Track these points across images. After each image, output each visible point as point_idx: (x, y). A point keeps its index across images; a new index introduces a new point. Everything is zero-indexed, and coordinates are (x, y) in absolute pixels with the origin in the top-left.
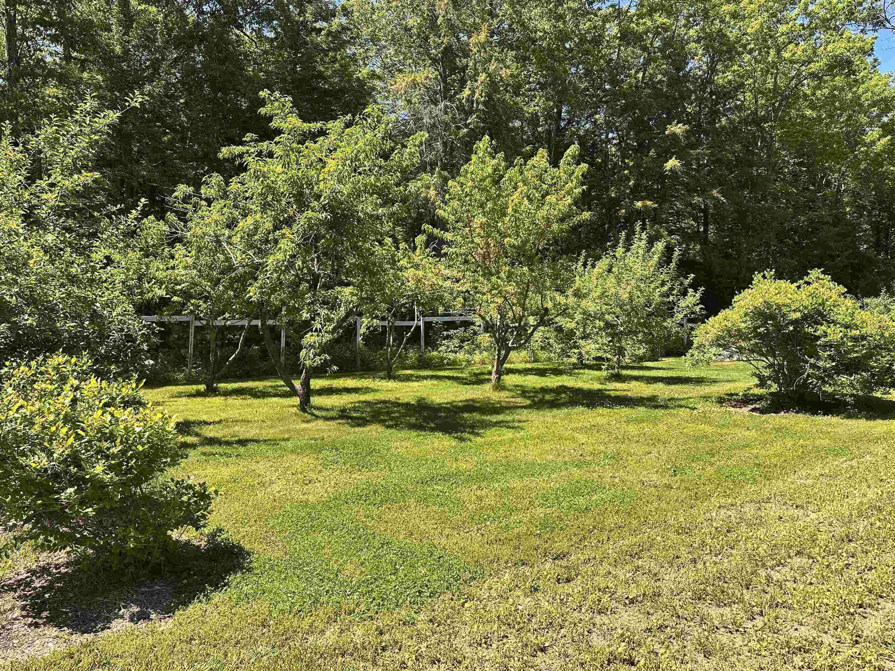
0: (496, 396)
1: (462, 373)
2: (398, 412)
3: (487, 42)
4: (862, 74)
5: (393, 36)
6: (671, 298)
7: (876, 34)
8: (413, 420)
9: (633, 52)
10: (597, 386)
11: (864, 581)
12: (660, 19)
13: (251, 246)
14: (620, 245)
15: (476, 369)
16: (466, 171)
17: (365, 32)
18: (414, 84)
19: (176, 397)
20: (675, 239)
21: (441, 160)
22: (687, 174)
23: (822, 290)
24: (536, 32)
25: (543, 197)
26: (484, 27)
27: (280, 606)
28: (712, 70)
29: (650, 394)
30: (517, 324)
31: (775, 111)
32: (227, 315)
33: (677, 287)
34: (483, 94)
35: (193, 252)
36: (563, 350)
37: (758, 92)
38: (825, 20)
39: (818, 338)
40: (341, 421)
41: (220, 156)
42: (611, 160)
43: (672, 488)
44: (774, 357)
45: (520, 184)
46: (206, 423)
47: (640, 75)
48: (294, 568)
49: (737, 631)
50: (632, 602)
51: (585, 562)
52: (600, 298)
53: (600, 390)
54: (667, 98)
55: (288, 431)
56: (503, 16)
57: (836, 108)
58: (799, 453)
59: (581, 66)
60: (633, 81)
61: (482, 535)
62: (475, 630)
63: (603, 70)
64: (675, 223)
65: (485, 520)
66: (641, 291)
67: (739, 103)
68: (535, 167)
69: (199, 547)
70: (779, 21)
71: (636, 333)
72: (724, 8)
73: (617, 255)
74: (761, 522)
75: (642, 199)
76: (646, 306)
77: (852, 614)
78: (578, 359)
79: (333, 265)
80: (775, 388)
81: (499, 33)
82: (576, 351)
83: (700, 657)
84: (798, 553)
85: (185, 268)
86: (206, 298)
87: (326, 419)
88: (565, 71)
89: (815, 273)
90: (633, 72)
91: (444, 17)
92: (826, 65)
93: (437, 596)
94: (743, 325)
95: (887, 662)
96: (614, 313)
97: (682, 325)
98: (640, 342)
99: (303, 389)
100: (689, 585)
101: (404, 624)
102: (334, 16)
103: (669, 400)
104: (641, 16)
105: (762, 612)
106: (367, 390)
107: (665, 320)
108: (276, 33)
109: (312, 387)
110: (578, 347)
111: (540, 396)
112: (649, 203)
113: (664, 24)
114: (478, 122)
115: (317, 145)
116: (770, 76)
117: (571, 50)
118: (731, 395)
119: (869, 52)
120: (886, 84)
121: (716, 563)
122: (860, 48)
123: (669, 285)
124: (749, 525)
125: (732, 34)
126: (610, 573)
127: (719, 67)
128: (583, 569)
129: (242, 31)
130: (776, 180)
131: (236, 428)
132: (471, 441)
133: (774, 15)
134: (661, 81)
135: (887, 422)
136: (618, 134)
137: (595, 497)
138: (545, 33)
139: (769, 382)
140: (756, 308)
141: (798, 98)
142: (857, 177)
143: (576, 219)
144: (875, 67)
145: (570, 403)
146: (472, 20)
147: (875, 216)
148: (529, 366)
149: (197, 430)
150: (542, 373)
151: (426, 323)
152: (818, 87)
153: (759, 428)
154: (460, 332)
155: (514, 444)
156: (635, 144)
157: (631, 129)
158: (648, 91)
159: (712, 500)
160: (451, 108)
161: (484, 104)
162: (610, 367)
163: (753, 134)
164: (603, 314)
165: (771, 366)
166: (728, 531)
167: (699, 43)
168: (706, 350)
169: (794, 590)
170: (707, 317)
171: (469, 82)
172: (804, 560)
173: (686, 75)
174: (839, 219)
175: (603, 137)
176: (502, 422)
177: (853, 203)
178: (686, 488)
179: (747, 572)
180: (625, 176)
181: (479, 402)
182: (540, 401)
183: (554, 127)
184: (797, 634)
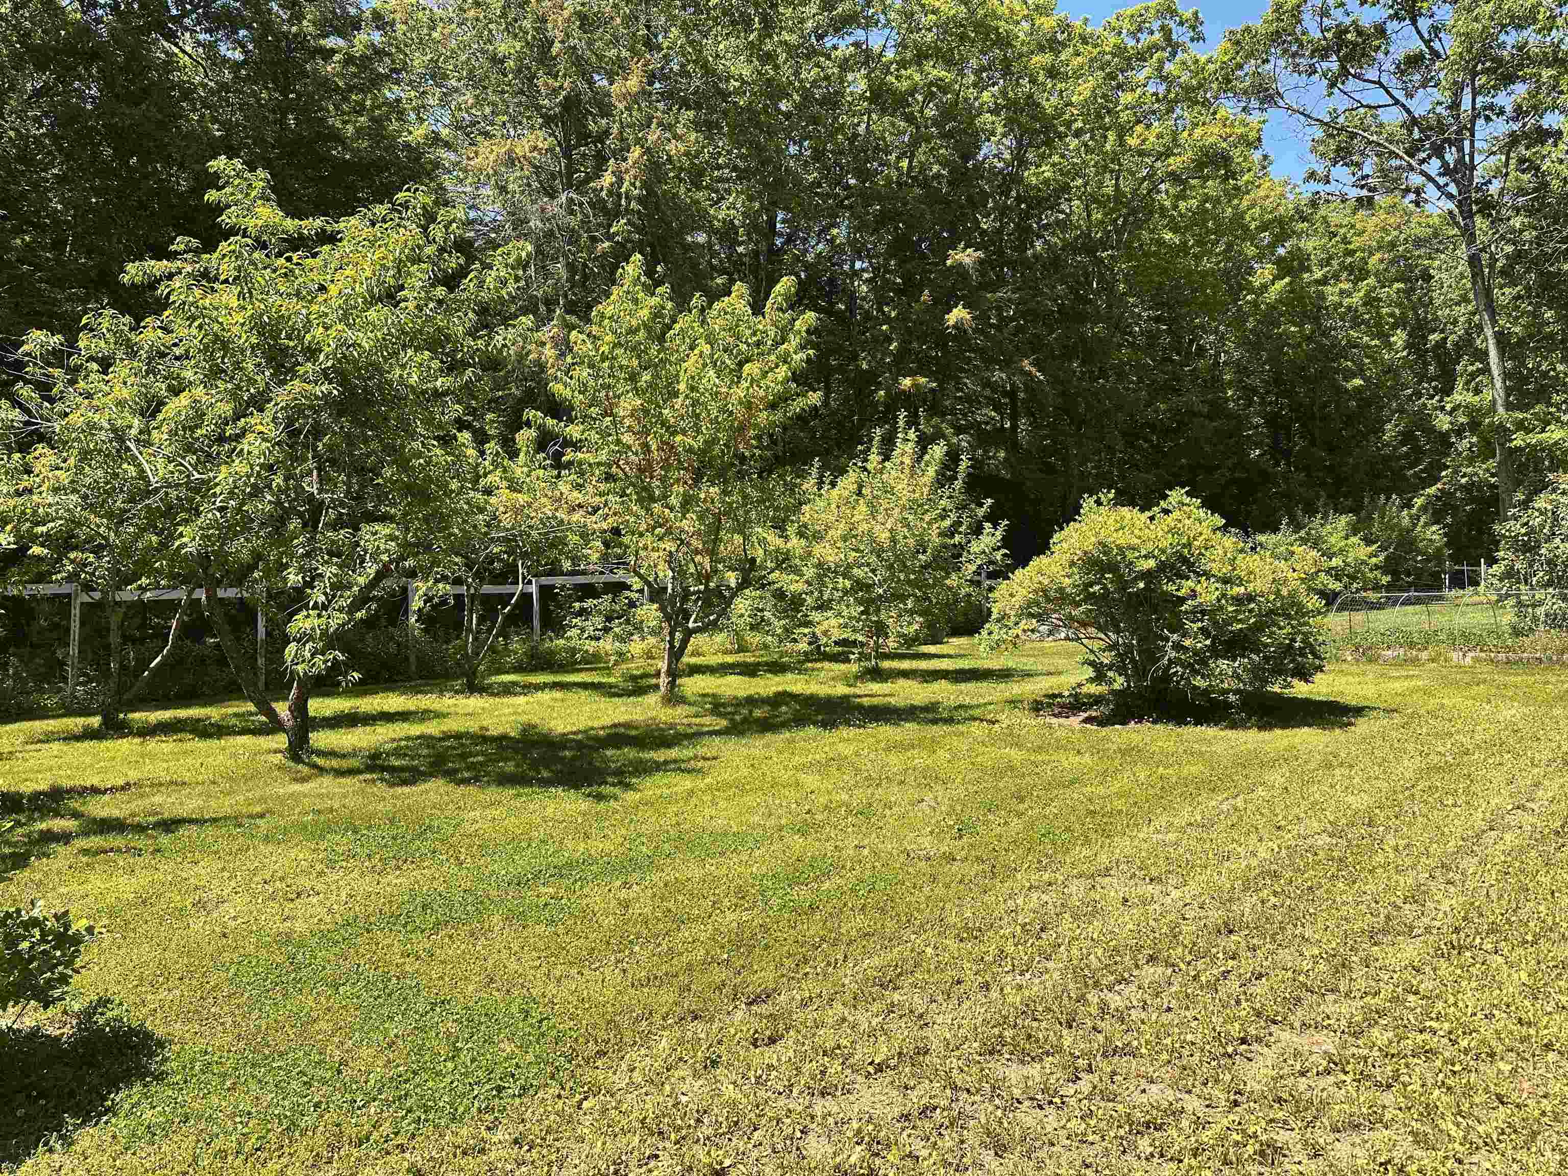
0: (667, 715)
1: (609, 675)
2: (482, 753)
3: (643, 92)
4: (1245, 178)
5: (471, 72)
6: (957, 538)
7: (1266, 116)
8: (510, 767)
9: (893, 124)
10: (841, 690)
11: (1250, 998)
12: (936, 71)
13: (189, 449)
14: (874, 450)
15: (635, 667)
16: (603, 316)
17: (419, 61)
18: (511, 161)
19: (40, 741)
20: (964, 440)
21: (566, 296)
22: (982, 332)
23: (1187, 522)
24: (727, 81)
25: (741, 365)
26: (637, 68)
27: (217, 1144)
28: (1020, 161)
29: (927, 701)
30: (702, 587)
31: (1119, 232)
32: (144, 581)
33: (966, 521)
34: (638, 184)
35: (72, 461)
36: (786, 630)
37: (1092, 200)
38: (1188, 89)
39: (1182, 600)
40: (368, 776)
41: (125, 279)
42: (861, 307)
43: (954, 860)
44: (1118, 631)
45: (701, 341)
46: (95, 791)
47: (905, 164)
48: (253, 1066)
49: (1051, 1103)
50: (879, 1069)
51: (804, 1004)
52: (845, 539)
53: (846, 697)
54: (948, 203)
55: (262, 800)
56: (669, 48)
57: (1209, 232)
58: (1157, 790)
59: (806, 144)
60: (894, 174)
61: (624, 971)
62: (598, 1150)
63: (843, 152)
64: (965, 415)
65: (631, 942)
66: (910, 529)
67: (1062, 216)
68: (726, 313)
69: (57, 1039)
70: (1119, 87)
71: (903, 598)
72: (1036, 59)
73: (869, 466)
74: (1094, 911)
75: (912, 373)
76: (918, 552)
77: (1230, 1056)
78: (810, 644)
79: (348, 484)
80: (1119, 682)
81: (664, 78)
82: (806, 631)
83: (988, 1157)
84: (1152, 959)
85: (56, 490)
86: (101, 547)
87: (340, 773)
88: (779, 151)
89: (1176, 495)
90: (893, 157)
91: (562, 42)
92: (1193, 161)
93: (532, 1092)
94: (1068, 581)
95: (1282, 1132)
96: (868, 565)
97: (978, 584)
98: (911, 612)
99: (295, 718)
100: (976, 1028)
101: (465, 1153)
102: (359, 29)
103: (956, 708)
104: (903, 64)
105: (1090, 1065)
106: (424, 715)
107: (948, 575)
108: (246, 52)
109: (311, 713)
110: (807, 624)
111: (745, 711)
112: (922, 380)
113: (941, 80)
114: (630, 232)
115: (319, 261)
116: (1108, 175)
117: (788, 115)
118: (1054, 696)
119: (1254, 144)
120: (1282, 196)
121: (1020, 987)
122: (1242, 136)
123: (953, 516)
124: (1075, 917)
125: (1049, 104)
126: (844, 1020)
127: (1030, 156)
128: (799, 1016)
129: (176, 45)
130: (1122, 345)
131: (158, 799)
132: (615, 797)
133: (1112, 76)
134: (938, 176)
135: (1288, 732)
136: (870, 263)
137: (827, 885)
138: (744, 82)
139: (1110, 674)
140: (1086, 553)
141: (1151, 213)
142: (1243, 342)
143: (797, 406)
144: (1264, 168)
145: (794, 721)
146: (614, 52)
147: (1271, 403)
148: (730, 659)
149: (74, 804)
150: (749, 670)
151: (542, 588)
152: (1182, 196)
153: (1098, 751)
154: (605, 602)
155: (694, 800)
156: (899, 280)
157: (892, 256)
158: (918, 191)
159: (1019, 876)
160: (581, 204)
161: (640, 200)
162: (863, 657)
163: (1085, 268)
164: (849, 567)
165: (1113, 647)
166: (1042, 930)
167: (998, 115)
168: (1011, 624)
169: (1143, 1022)
170: (1012, 568)
171: (612, 161)
172: (1160, 970)
173: (978, 167)
174: (1217, 409)
175: (846, 267)
176: (675, 761)
177: (1237, 384)
178: (977, 858)
179: (1070, 998)
180: (884, 333)
181: (636, 728)
182: (745, 720)
183: (763, 247)
184: (1144, 1099)
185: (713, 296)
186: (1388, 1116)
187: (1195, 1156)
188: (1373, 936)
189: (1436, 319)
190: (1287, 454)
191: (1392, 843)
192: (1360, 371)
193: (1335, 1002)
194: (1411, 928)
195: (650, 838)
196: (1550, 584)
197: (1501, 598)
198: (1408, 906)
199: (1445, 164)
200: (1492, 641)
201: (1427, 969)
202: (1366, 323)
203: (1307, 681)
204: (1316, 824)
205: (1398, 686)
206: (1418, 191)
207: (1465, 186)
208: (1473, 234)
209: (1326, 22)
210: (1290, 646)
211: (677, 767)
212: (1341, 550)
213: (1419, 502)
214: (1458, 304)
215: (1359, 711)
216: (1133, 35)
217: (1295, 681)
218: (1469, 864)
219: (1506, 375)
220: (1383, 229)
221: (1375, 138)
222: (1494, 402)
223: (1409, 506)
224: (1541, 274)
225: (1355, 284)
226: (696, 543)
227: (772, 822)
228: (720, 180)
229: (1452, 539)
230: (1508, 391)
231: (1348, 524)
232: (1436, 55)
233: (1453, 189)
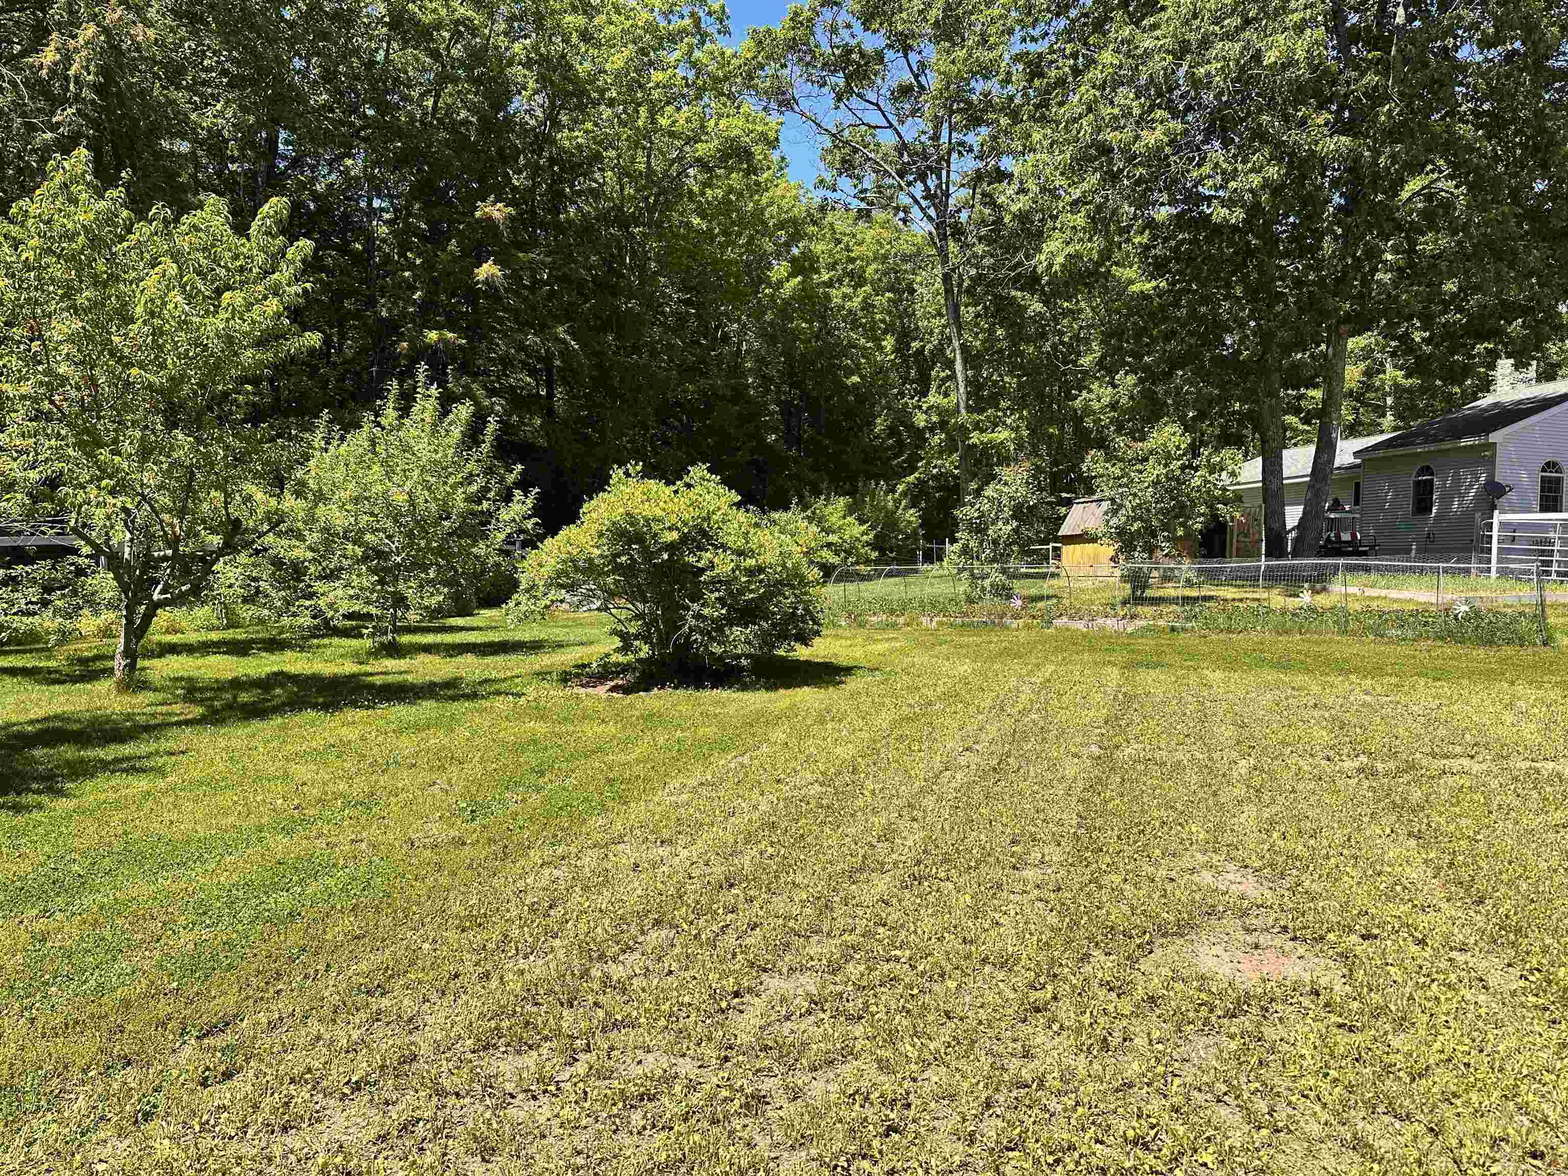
0: (123, 704)
1: (49, 658)
4: (765, 175)
6: (485, 505)
7: (783, 118)
9: (416, 58)
10: (349, 668)
11: (745, 950)
12: (463, 10)
14: (390, 406)
15: (86, 649)
20: (497, 404)
22: (517, 294)
23: (707, 496)
25: (219, 292)
28: (552, 118)
29: (448, 676)
30: (172, 552)
31: (650, 210)
33: (495, 487)
34: (92, 68)
36: (286, 602)
37: (625, 173)
38: (716, 80)
39: (702, 571)
42: (381, 250)
43: (464, 844)
44: (645, 601)
45: (166, 259)
47: (430, 103)
49: (546, 1091)
50: (357, 1087)
51: (272, 1026)
52: (355, 501)
53: (353, 676)
54: (477, 152)
57: (733, 223)
58: (674, 754)
59: (314, 60)
60: (417, 110)
63: (357, 78)
64: (497, 377)
66: (432, 492)
67: (594, 185)
68: (198, 230)
70: (651, 64)
71: (424, 567)
72: (568, 18)
73: (383, 421)
74: (605, 880)
75: (438, 327)
76: (441, 518)
77: (723, 1012)
78: (314, 617)
80: (645, 651)
82: (307, 603)
83: (475, 1165)
84: (657, 923)
88: (281, 63)
89: (698, 471)
90: (415, 94)
92: (719, 150)
94: (597, 552)
96: (384, 531)
97: (507, 553)
98: (434, 583)
100: (471, 1024)
103: (481, 683)
105: (588, 1045)
107: (475, 544)
110: (310, 596)
111: (228, 696)
112: (450, 335)
113: (468, 19)
114: (80, 125)
116: (640, 151)
117: (291, 25)
118: (584, 666)
119: (773, 144)
120: (796, 198)
121: (522, 972)
122: (762, 134)
123: (480, 481)
124: (585, 889)
125: (583, 68)
126: (319, 1038)
127: (564, 118)
128: (264, 1041)
130: (653, 324)
132: (40, 807)
133: (643, 52)
134: (466, 122)
136: (392, 204)
139: (637, 643)
140: (614, 524)
141: (681, 196)
142: (762, 334)
143: (291, 346)
144: (782, 169)
145: (289, 705)
147: (785, 393)
148: (214, 636)
150: (239, 649)
152: (707, 184)
153: (618, 717)
154: (42, 569)
155: (150, 804)
156: (424, 226)
157: (416, 199)
158: (443, 135)
159: (532, 853)
160: (13, 83)
161: (96, 88)
162: (379, 631)
163: (619, 242)
164: (361, 532)
165: (638, 617)
166: (551, 907)
167: (530, 68)
168: (539, 594)
169: (644, 990)
170: (542, 538)
171: (55, 35)
172: (664, 933)
173: (508, 119)
174: (739, 393)
175: (363, 204)
176: (128, 759)
177: (757, 372)
178: (489, 839)
179: (573, 974)
180: (405, 280)
181: (79, 721)
182: (229, 707)
183: (262, 165)
184: (639, 1070)
185: (182, 207)
186: (858, 1047)
187: (686, 1120)
188: (852, 875)
189: (917, 328)
190: (799, 441)
191: (871, 787)
192: (857, 369)
193: (819, 942)
194: (883, 864)
195: (84, 855)
196: (994, 560)
197: (960, 571)
198: (880, 845)
199: (927, 189)
200: (952, 608)
201: (894, 901)
202: (863, 326)
203: (807, 645)
204: (809, 776)
205: (881, 647)
206: (906, 210)
207: (941, 213)
208: (946, 255)
209: (836, 40)
210: (794, 614)
211: (131, 766)
212: (840, 528)
213: (901, 488)
214: (934, 317)
215: (848, 670)
216: (666, 15)
217: (797, 646)
218: (929, 802)
219: (968, 382)
220: (878, 241)
221: (872, 155)
222: (958, 404)
223: (893, 491)
224: (995, 296)
225: (855, 288)
226: (165, 500)
227: (253, 820)
228: (204, 83)
229: (925, 522)
230: (969, 395)
231: (846, 505)
232: (922, 87)
233: (932, 212)
